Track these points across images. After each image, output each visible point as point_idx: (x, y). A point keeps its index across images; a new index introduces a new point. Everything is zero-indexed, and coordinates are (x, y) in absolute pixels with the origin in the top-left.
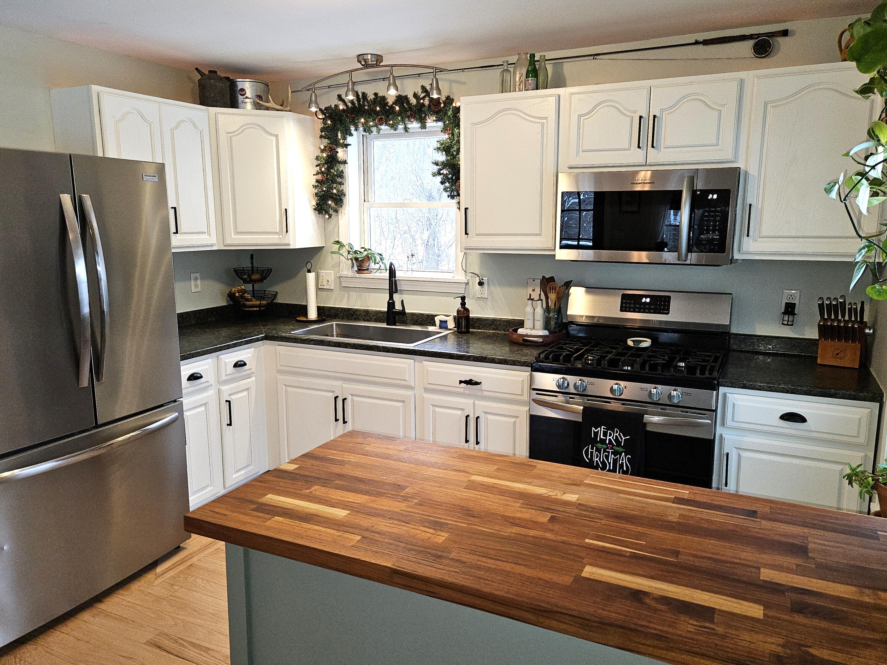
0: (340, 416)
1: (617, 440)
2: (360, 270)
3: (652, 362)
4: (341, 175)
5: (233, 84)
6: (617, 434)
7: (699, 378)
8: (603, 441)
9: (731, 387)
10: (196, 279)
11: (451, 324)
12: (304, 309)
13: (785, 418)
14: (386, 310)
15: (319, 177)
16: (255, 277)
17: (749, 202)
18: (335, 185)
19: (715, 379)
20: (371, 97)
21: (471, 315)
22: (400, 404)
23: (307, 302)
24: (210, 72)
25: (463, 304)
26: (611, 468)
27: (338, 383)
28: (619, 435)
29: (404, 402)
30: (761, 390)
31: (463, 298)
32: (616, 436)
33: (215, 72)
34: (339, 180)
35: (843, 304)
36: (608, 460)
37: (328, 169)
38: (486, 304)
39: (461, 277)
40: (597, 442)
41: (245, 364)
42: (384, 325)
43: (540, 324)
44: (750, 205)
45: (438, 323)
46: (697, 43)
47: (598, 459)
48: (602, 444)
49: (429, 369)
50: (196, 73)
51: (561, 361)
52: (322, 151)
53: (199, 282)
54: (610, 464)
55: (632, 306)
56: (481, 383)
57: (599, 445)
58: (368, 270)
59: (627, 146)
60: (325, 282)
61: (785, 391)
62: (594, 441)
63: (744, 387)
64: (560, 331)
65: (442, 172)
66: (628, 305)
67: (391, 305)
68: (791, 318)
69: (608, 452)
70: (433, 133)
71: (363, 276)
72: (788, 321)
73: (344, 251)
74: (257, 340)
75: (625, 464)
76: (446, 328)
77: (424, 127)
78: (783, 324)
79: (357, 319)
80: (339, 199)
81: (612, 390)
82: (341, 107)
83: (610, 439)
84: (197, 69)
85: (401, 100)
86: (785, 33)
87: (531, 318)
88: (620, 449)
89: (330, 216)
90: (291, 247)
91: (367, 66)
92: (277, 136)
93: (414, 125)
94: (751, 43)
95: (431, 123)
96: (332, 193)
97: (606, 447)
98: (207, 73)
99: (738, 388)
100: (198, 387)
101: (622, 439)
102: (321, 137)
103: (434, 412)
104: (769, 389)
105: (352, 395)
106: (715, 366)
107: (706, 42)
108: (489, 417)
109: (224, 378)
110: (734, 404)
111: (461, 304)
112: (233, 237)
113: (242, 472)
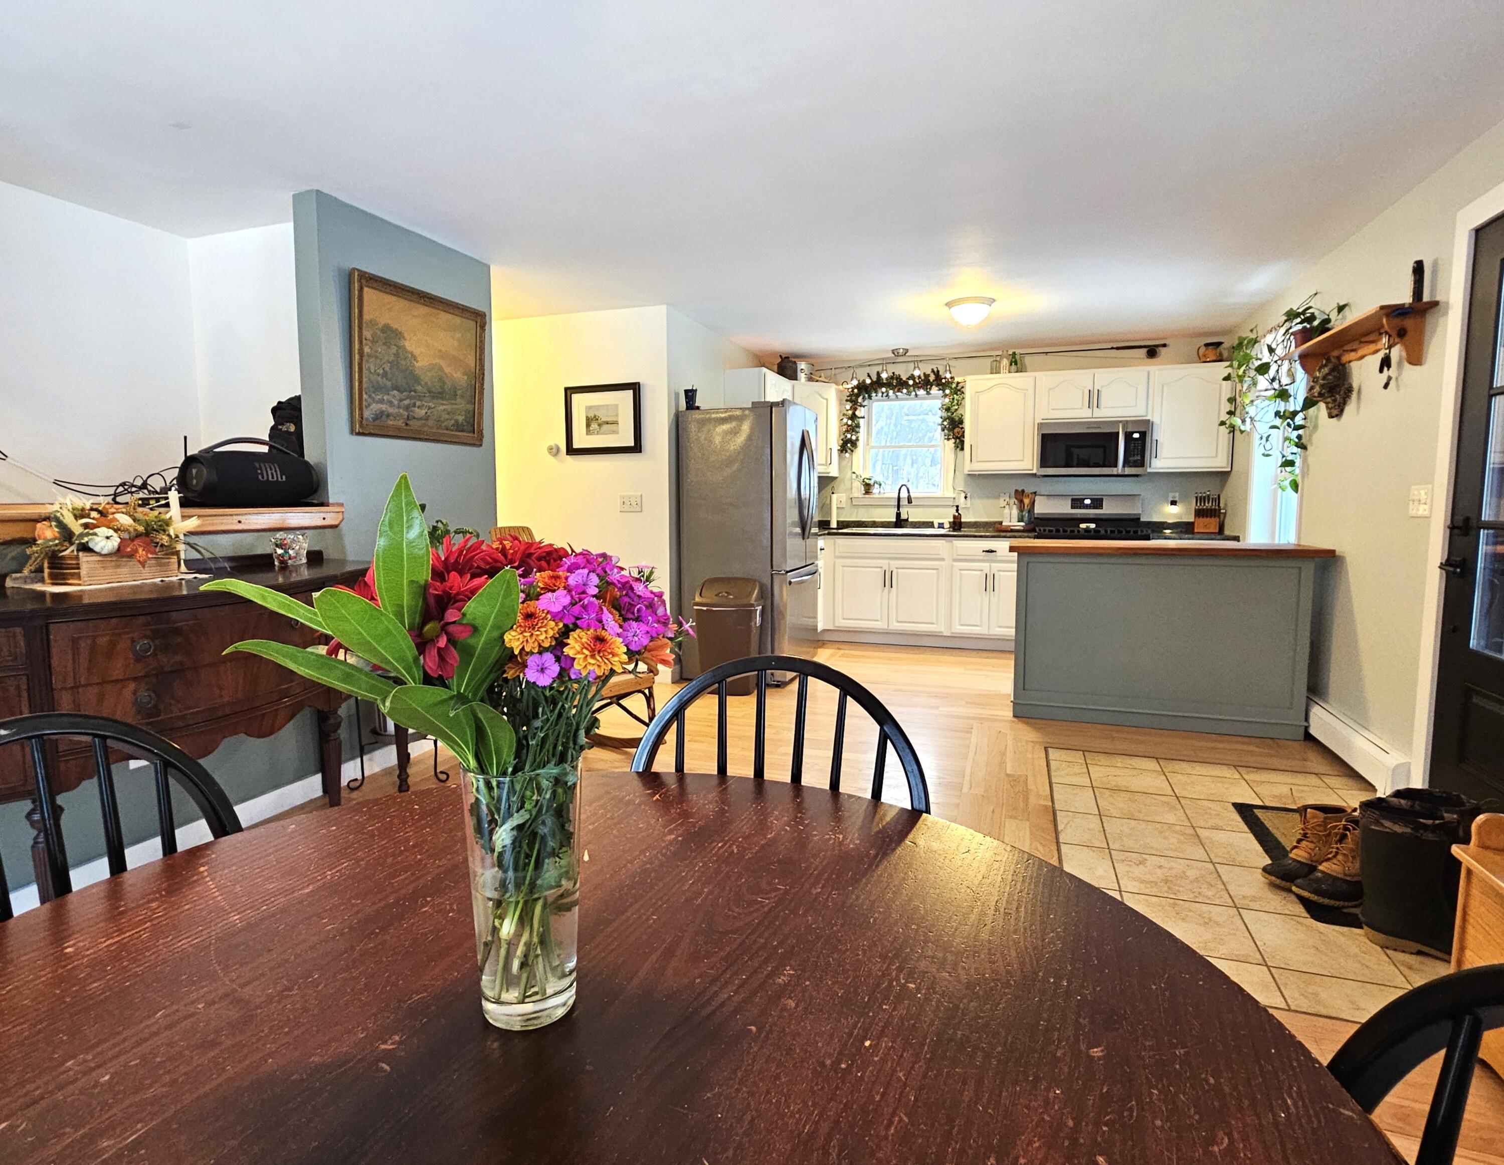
2: (866, 493)
4: (858, 426)
5: (795, 364)
11: (947, 524)
14: (893, 519)
15: (844, 427)
17: (1156, 438)
18: (854, 434)
22: (935, 571)
25: (957, 512)
27: (886, 561)
29: (938, 569)
31: (957, 508)
33: (784, 356)
34: (858, 430)
35: (1209, 496)
37: (852, 422)
38: (969, 512)
39: (951, 494)
43: (1015, 520)
44: (1157, 440)
45: (936, 526)
46: (1112, 348)
49: (958, 545)
52: (846, 410)
55: (1079, 505)
56: (996, 551)
58: (874, 491)
59: (1082, 407)
60: (839, 503)
64: (1032, 522)
66: (1076, 505)
67: (898, 515)
70: (935, 398)
71: (869, 496)
73: (856, 479)
77: (928, 393)
80: (854, 444)
82: (868, 382)
84: (780, 356)
86: (1164, 345)
87: (1010, 519)
89: (848, 455)
91: (897, 355)
92: (827, 399)
93: (921, 392)
94: (1145, 350)
95: (935, 390)
96: (850, 439)
102: (847, 400)
103: (961, 574)
105: (899, 568)
107: (1118, 348)
108: (1002, 573)
111: (955, 512)
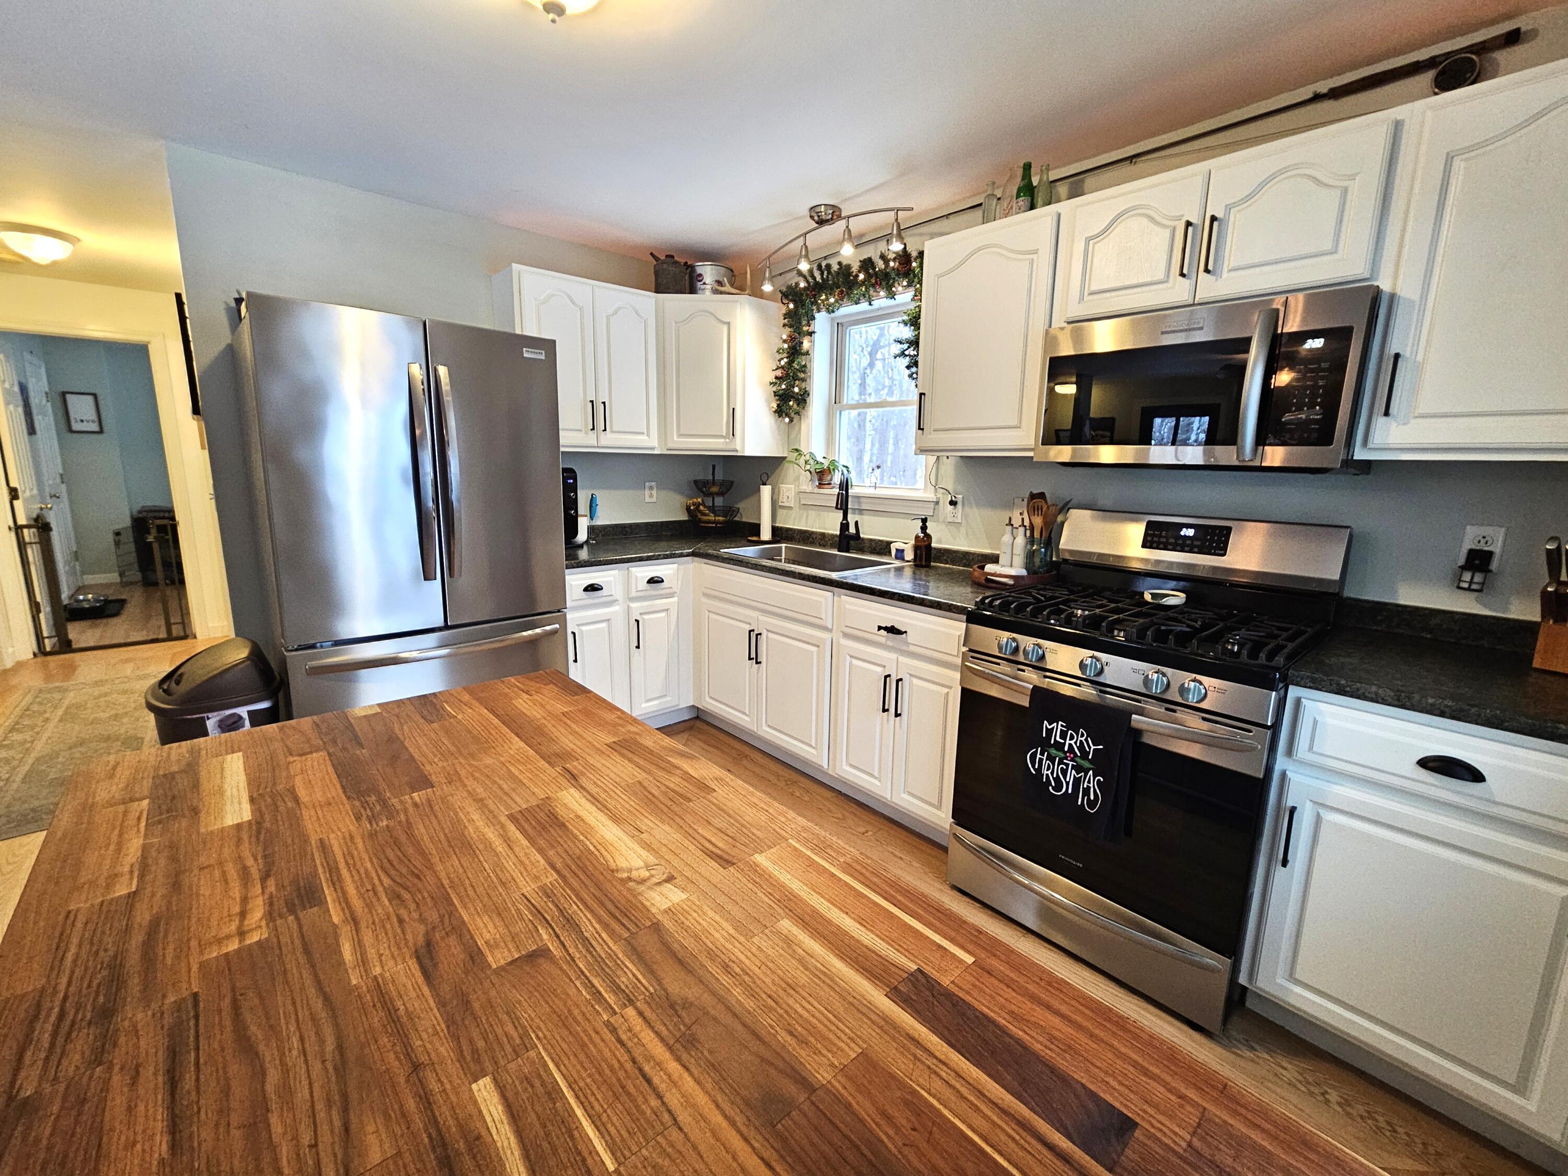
0: (753, 655)
1: (1081, 747)
2: (821, 485)
3: (1163, 628)
4: (803, 369)
5: (692, 268)
6: (1083, 739)
7: (1246, 664)
8: (1059, 746)
9: (1310, 688)
10: (651, 488)
11: (909, 555)
12: (755, 529)
13: (1430, 764)
14: (838, 533)
15: (779, 373)
16: (714, 489)
17: (1393, 348)
18: (797, 382)
19: (1277, 669)
20: (835, 267)
21: (933, 545)
22: (814, 649)
23: (760, 520)
24: (667, 256)
25: (924, 528)
26: (1070, 791)
27: (755, 614)
28: (1086, 740)
29: (818, 646)
30: (1377, 702)
31: (924, 521)
32: (1081, 741)
33: (672, 257)
34: (802, 375)
36: (1065, 778)
37: (790, 363)
38: (959, 531)
39: (930, 495)
40: (1051, 746)
41: (662, 581)
42: (835, 552)
43: (1019, 560)
44: (1397, 356)
45: (893, 552)
46: (1317, 98)
47: (1049, 772)
48: (1057, 750)
49: (847, 606)
50: (651, 258)
51: (1012, 612)
52: (785, 341)
53: (654, 492)
54: (1068, 783)
55: (1163, 540)
56: (906, 632)
57: (1053, 751)
58: (830, 484)
59: (1161, 275)
60: (785, 499)
61: (1437, 712)
62: (1045, 744)
63: (1340, 691)
64: (1048, 572)
65: (907, 353)
66: (1156, 539)
67: (844, 526)
68: (1478, 578)
69: (1067, 765)
71: (821, 491)
72: (1471, 582)
73: (802, 461)
74: (681, 555)
75: (1092, 789)
76: (902, 559)
78: (1459, 588)
79: (812, 543)
81: (1082, 666)
82: (802, 285)
83: (1070, 745)
84: (652, 254)
85: (867, 264)
87: (1009, 552)
88: (1086, 764)
89: (791, 421)
90: (739, 454)
91: (821, 222)
92: (729, 323)
93: (880, 295)
96: (793, 392)
97: (1062, 755)
98: (663, 258)
99: (1326, 691)
100: (596, 601)
101: (1090, 748)
102: (784, 325)
103: (851, 665)
104: (1396, 703)
105: (768, 631)
106: (1284, 647)
108: (913, 681)
109: (634, 594)
110: (1315, 722)
111: (922, 528)
112: (675, 439)
113: (656, 702)
